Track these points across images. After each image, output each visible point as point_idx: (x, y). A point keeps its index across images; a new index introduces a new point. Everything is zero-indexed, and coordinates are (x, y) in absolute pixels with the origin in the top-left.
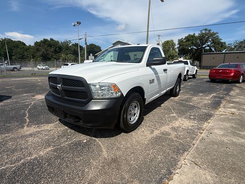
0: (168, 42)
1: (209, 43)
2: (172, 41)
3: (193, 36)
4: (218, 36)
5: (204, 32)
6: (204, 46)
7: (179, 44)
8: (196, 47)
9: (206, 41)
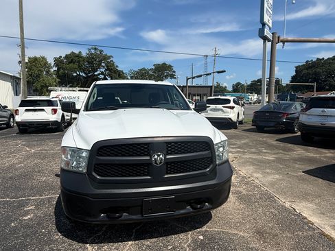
0: (35, 59)
1: (103, 70)
2: (44, 58)
3: (79, 56)
4: (112, 61)
5: (93, 51)
6: (96, 73)
7: (56, 65)
8: (85, 73)
9: (99, 66)
